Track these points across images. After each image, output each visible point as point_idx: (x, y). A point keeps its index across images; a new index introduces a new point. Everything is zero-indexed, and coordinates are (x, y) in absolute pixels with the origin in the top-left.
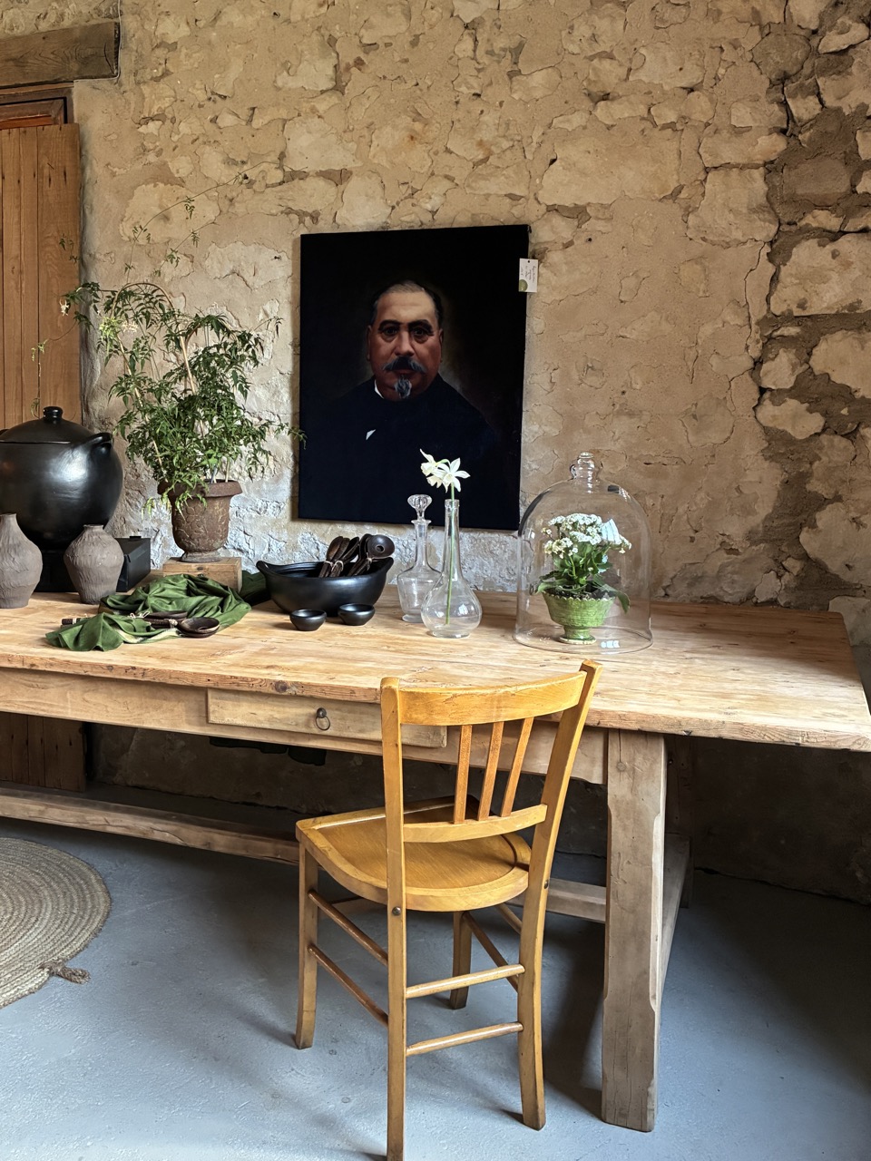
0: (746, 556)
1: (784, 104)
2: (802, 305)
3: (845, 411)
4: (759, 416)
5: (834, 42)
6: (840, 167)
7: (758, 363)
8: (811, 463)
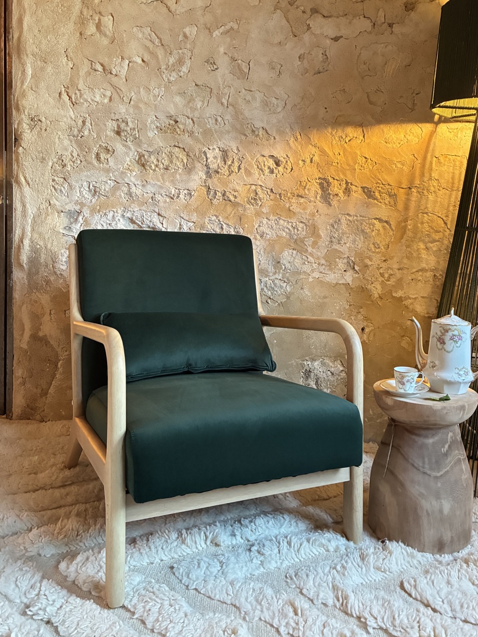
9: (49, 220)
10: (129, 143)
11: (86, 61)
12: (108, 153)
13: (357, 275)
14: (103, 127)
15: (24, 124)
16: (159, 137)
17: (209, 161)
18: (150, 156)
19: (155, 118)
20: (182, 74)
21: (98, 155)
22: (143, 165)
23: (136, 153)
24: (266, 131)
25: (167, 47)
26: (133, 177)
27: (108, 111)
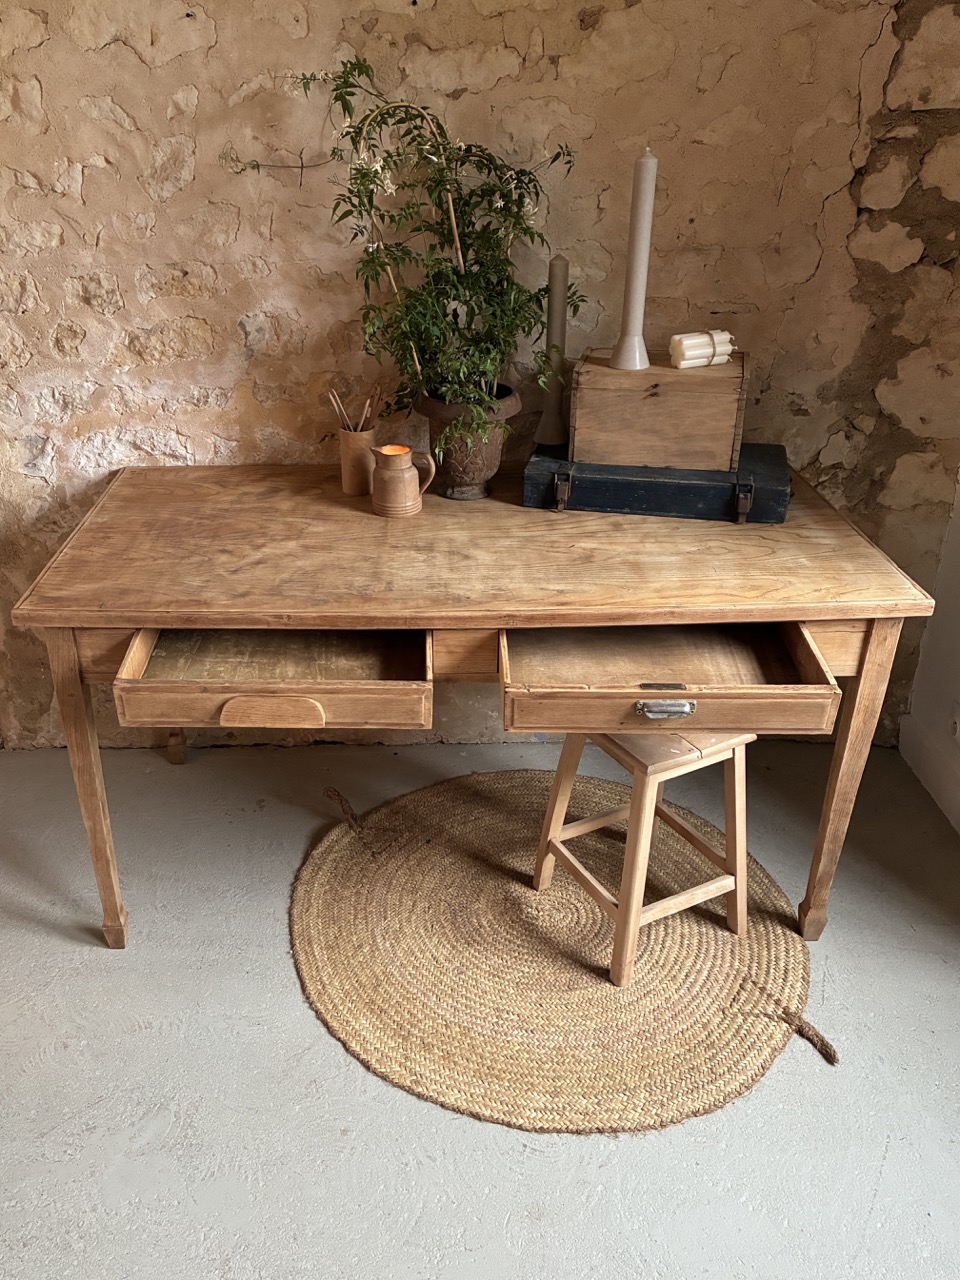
2: (924, 98)
4: (852, 246)
7: (860, 175)
8: (903, 303)
10: (108, 315)
12: (75, 337)
14: (61, 292)
16: (159, 304)
17: (250, 337)
18: (148, 338)
19: (147, 270)
20: (182, 184)
21: (58, 342)
22: (140, 354)
23: (124, 333)
24: (343, 278)
25: (146, 133)
26: (124, 376)
27: (61, 262)
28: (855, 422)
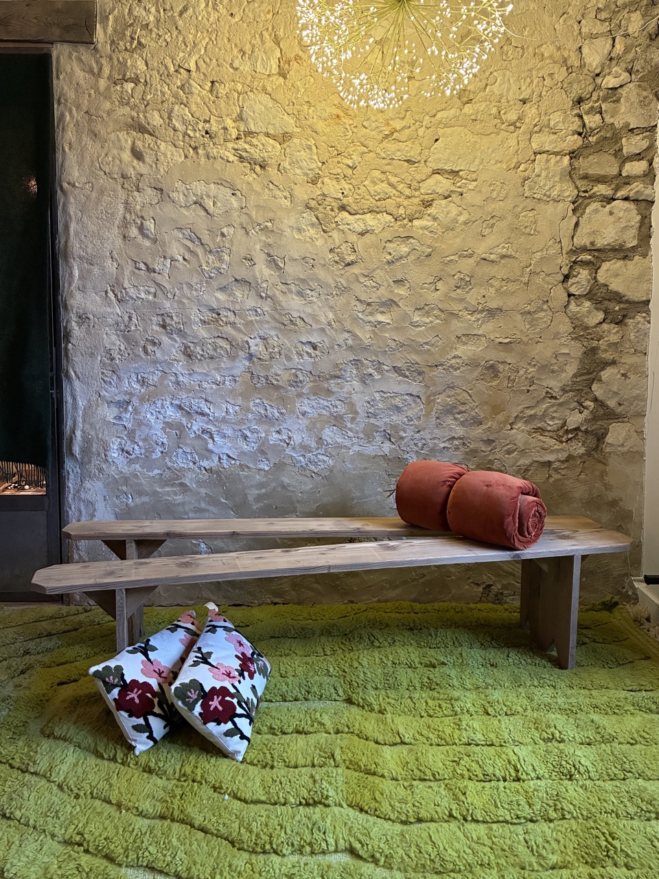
0: (561, 400)
1: (581, 117)
2: (592, 243)
3: (617, 308)
4: (568, 312)
5: (611, 82)
6: (612, 158)
7: (567, 277)
8: (598, 341)
9: (100, 411)
10: (175, 336)
11: (129, 261)
12: (155, 346)
13: (393, 446)
14: (149, 322)
15: (73, 323)
16: (203, 329)
17: (251, 349)
18: (195, 347)
19: (198, 312)
20: (222, 270)
21: (144, 348)
22: (189, 356)
23: (182, 344)
24: (303, 320)
25: (206, 246)
26: (179, 367)
27: (154, 305)
28: (585, 404)
